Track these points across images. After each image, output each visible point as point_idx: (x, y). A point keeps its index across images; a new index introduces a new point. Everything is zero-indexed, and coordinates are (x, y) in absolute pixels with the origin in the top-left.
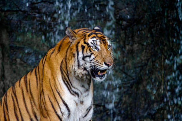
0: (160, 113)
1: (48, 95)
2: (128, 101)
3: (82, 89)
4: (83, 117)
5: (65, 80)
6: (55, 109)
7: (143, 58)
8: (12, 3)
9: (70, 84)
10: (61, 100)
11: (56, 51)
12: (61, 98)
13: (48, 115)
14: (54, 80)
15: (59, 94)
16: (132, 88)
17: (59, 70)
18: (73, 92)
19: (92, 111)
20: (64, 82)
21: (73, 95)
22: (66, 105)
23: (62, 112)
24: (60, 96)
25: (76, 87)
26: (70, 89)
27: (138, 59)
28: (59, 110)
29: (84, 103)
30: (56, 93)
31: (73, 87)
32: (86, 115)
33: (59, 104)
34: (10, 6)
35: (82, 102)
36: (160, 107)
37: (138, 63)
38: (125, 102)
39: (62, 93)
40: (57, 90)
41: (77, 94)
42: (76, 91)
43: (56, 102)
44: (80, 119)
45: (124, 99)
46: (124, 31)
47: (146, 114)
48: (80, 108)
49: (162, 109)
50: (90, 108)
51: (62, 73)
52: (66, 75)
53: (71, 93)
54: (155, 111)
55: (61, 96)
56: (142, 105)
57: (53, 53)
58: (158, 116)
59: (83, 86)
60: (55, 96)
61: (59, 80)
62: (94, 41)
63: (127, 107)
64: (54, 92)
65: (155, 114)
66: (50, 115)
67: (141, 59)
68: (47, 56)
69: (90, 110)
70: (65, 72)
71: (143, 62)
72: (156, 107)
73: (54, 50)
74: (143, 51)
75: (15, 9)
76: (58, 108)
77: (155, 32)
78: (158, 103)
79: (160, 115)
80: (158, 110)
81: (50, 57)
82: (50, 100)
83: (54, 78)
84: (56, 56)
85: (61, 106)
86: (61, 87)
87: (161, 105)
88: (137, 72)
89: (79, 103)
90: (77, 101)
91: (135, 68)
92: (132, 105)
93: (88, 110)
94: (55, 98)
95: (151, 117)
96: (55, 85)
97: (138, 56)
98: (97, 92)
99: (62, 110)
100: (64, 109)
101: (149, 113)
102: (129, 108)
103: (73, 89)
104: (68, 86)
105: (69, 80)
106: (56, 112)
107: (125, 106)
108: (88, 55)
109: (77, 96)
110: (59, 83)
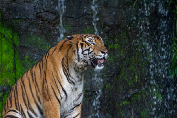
0: (135, 97)
1: (50, 83)
2: (110, 88)
3: (77, 79)
4: (76, 101)
5: (65, 72)
6: (56, 94)
7: (122, 55)
8: (22, 13)
9: (69, 75)
10: (61, 87)
11: (58, 50)
12: (61, 86)
13: (50, 98)
14: (56, 72)
15: (60, 83)
16: (113, 77)
17: (61, 64)
18: (71, 81)
19: (82, 97)
20: (65, 73)
21: (71, 83)
22: (65, 91)
23: (61, 97)
24: (60, 84)
25: (73, 77)
26: (68, 79)
27: (118, 55)
28: (59, 95)
29: (77, 90)
30: (57, 82)
31: (71, 77)
32: (78, 99)
33: (60, 91)
34: (20, 15)
35: (76, 89)
36: (135, 92)
37: (118, 58)
38: (108, 88)
39: (62, 82)
40: (58, 80)
41: (74, 83)
42: (73, 80)
43: (57, 89)
44: (74, 101)
45: (107, 86)
46: (107, 34)
47: (124, 98)
48: (75, 93)
49: (136, 93)
50: (81, 94)
51: (63, 67)
52: (67, 68)
53: (69, 82)
54: (131, 95)
55: (62, 84)
56: (121, 91)
57: (54, 51)
58: (134, 99)
59: (78, 77)
60: (56, 85)
61: (60, 72)
62: (90, 39)
63: (110, 92)
64: (56, 81)
65: (131, 97)
66: (52, 99)
67: (120, 55)
68: (50, 53)
69: (81, 95)
70: (66, 66)
71: (122, 58)
72: (132, 92)
73: (56, 49)
74: (122, 49)
75: (24, 17)
76: (59, 93)
77: (131, 34)
78: (133, 89)
79: (134, 98)
80: (133, 94)
81: (52, 54)
82: (52, 87)
83: (56, 70)
84: (57, 54)
85: (61, 92)
86: (62, 78)
87: (135, 91)
88: (117, 65)
89: (74, 89)
90: (73, 88)
91: (116, 62)
92: (113, 91)
93: (80, 96)
94: (57, 86)
95: (127, 99)
96: (57, 76)
97: (118, 53)
98: (87, 80)
99: (62, 95)
100: (63, 94)
101: (126, 97)
102: (111, 93)
103: (70, 78)
104: (68, 76)
105: (69, 72)
106: (57, 97)
107: (108, 91)
108: (86, 49)
109: (73, 84)
110: (61, 75)
